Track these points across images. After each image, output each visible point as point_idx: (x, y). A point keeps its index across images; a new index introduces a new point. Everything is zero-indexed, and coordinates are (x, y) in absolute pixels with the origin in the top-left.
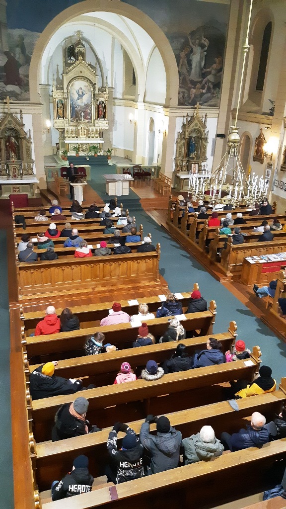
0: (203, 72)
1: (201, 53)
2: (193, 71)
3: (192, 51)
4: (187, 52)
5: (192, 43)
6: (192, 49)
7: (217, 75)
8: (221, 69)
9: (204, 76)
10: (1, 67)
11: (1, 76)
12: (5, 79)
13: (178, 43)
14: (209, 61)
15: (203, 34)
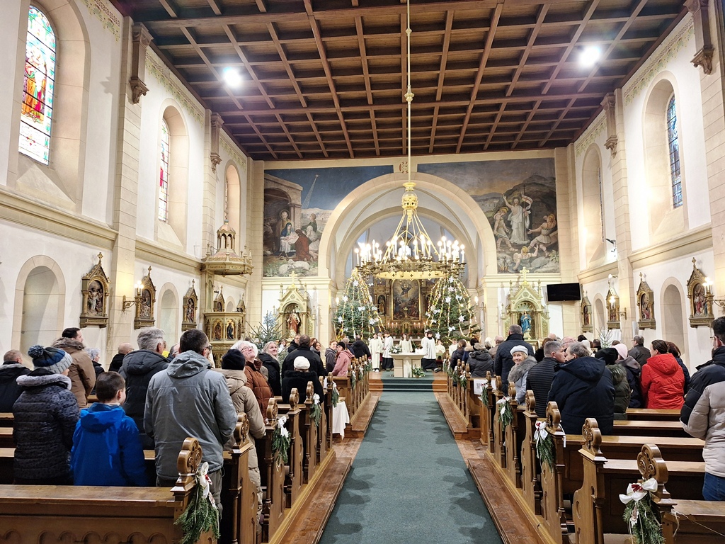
0: (529, 233)
1: (523, 213)
2: (515, 232)
3: (510, 211)
4: (503, 214)
5: (509, 203)
6: (510, 209)
7: (551, 235)
8: (555, 228)
9: (531, 237)
10: (292, 245)
11: (290, 254)
12: (294, 256)
13: (491, 205)
14: (535, 219)
15: (522, 192)
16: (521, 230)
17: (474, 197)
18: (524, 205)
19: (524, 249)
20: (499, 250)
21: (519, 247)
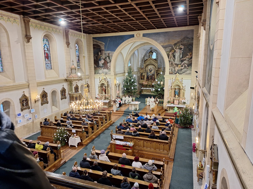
1: (180, 52)
2: (176, 60)
4: (172, 52)
5: (175, 48)
6: (175, 50)
7: (190, 60)
8: (191, 58)
9: (182, 61)
10: (102, 64)
11: (102, 67)
12: (103, 68)
13: (168, 49)
14: (184, 55)
15: (180, 44)
16: (179, 59)
17: (162, 46)
18: (181, 49)
19: (179, 66)
20: (170, 66)
21: (177, 65)
